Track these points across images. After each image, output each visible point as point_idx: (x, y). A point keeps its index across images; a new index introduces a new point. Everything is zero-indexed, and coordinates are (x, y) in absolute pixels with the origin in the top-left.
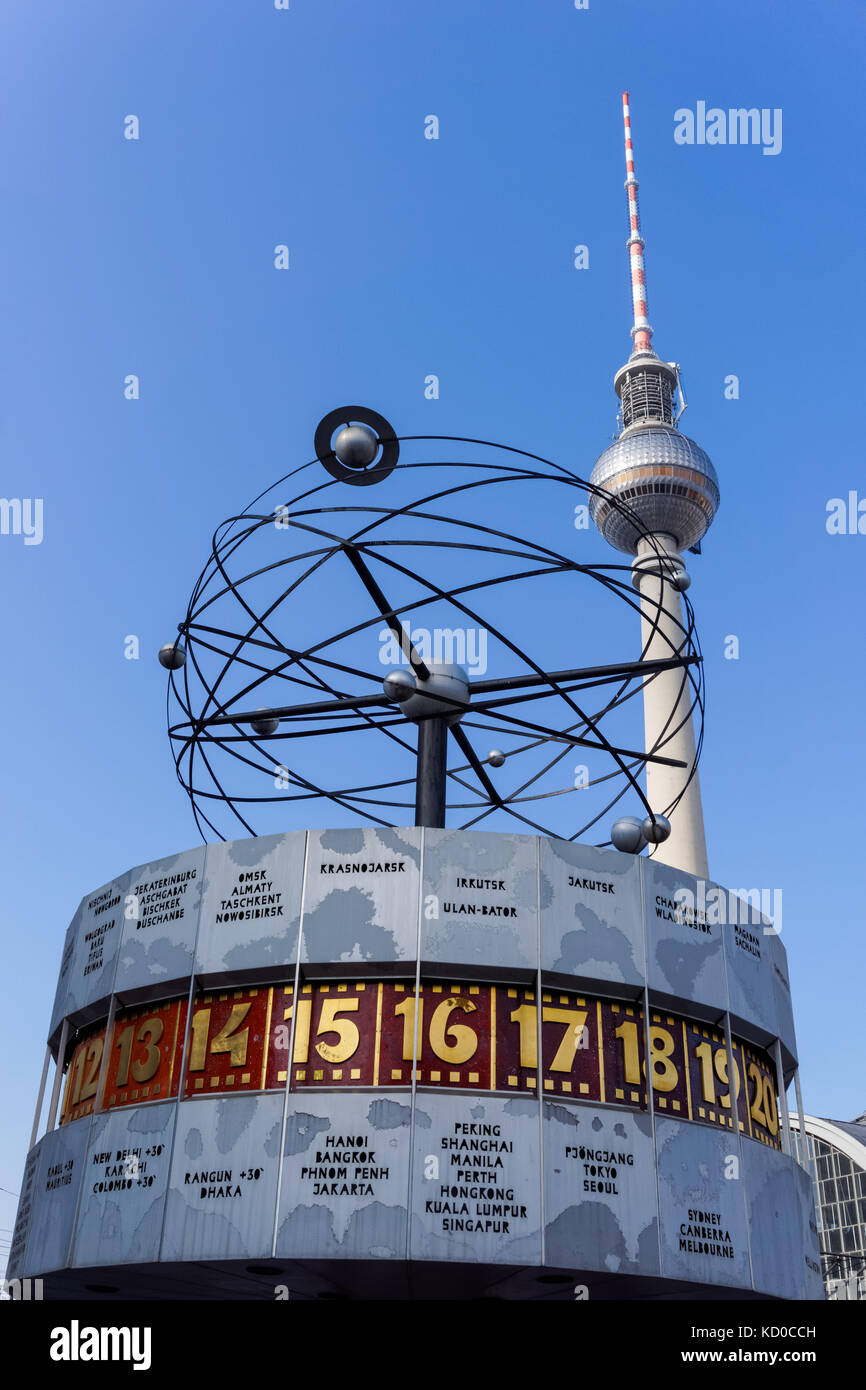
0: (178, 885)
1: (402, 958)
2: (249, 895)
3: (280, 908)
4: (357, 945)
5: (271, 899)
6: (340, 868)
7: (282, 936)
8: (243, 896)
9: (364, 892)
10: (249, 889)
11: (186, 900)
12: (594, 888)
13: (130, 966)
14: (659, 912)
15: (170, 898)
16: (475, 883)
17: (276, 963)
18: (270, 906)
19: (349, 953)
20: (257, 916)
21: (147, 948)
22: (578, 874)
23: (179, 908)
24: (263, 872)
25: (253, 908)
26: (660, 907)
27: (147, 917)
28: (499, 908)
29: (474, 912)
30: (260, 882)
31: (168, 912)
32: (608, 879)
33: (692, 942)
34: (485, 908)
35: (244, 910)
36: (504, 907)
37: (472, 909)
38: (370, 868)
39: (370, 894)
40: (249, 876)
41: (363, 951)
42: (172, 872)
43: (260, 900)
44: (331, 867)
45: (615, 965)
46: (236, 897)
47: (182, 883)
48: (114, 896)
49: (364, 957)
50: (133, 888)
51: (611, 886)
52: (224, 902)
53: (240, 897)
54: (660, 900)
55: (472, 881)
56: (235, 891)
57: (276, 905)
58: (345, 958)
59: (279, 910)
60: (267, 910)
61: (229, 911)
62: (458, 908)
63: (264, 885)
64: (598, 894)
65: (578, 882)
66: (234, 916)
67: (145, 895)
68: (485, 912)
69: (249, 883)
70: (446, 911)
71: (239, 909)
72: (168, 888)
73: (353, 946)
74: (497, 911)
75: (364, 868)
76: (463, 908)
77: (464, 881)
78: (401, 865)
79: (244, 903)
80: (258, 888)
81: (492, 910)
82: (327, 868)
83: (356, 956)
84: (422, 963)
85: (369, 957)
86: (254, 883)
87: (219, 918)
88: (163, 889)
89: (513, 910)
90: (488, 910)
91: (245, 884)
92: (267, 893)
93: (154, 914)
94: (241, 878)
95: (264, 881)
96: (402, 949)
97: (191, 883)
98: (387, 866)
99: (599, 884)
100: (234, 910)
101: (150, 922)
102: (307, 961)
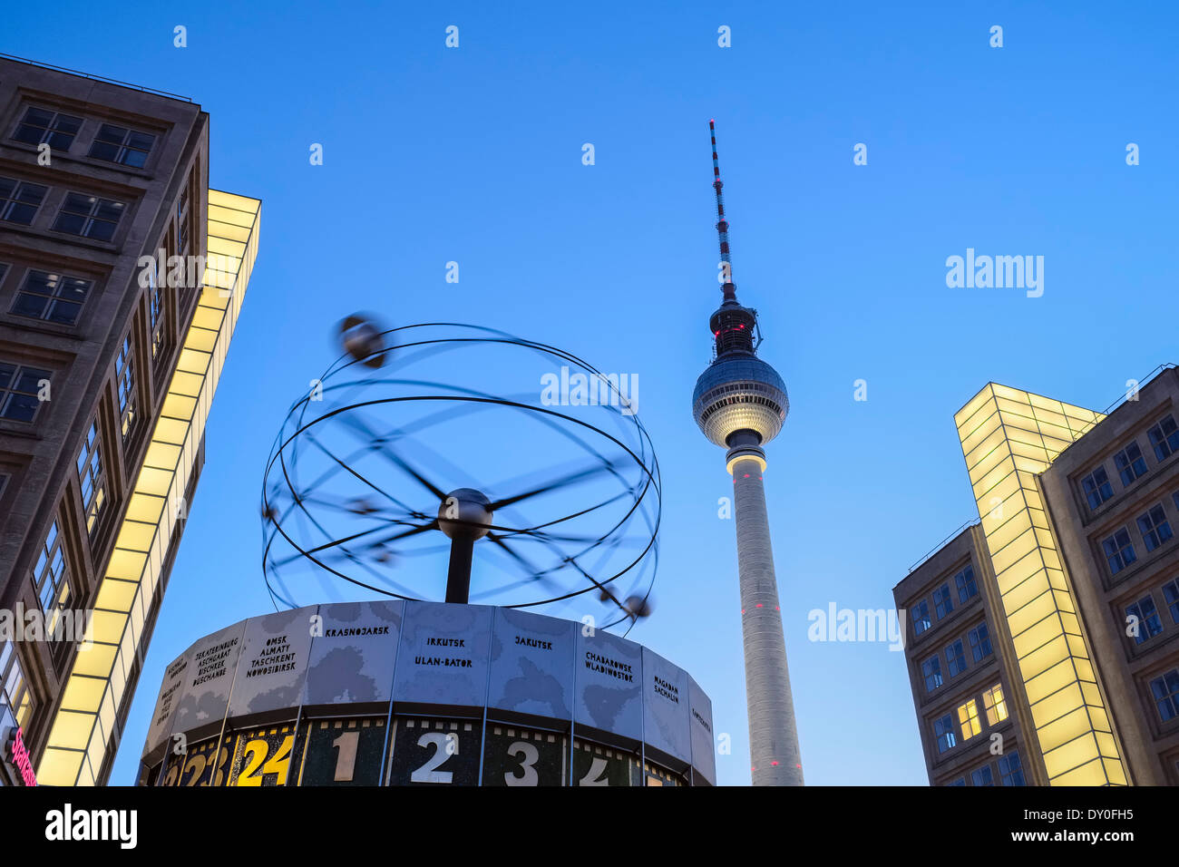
0: (224, 651)
1: (379, 700)
2: (273, 655)
3: (293, 664)
4: (347, 691)
5: (288, 658)
6: (341, 632)
7: (292, 685)
8: (268, 656)
9: (356, 650)
10: (273, 650)
11: (228, 661)
12: (535, 646)
13: (186, 714)
14: (588, 665)
15: (218, 661)
16: (441, 642)
17: (286, 706)
18: (286, 663)
19: (339, 697)
20: (276, 671)
21: (197, 700)
22: (525, 635)
23: (222, 668)
24: (284, 637)
25: (273, 665)
26: (588, 660)
27: (201, 676)
28: (458, 660)
29: (438, 664)
30: (281, 645)
31: (215, 671)
32: (547, 639)
33: (615, 688)
34: (447, 660)
35: (267, 667)
36: (462, 659)
37: (437, 662)
38: (362, 631)
39: (361, 651)
40: (274, 641)
41: (350, 695)
42: (222, 642)
43: (280, 659)
44: (334, 631)
45: (548, 704)
46: (263, 657)
47: (227, 649)
48: (183, 663)
49: (351, 699)
50: (195, 657)
51: (549, 644)
52: (254, 662)
53: (267, 657)
54: (589, 656)
55: (439, 640)
56: (263, 653)
57: (291, 662)
58: (337, 700)
59: (292, 666)
60: (284, 666)
61: (257, 668)
62: (426, 661)
63: (283, 647)
64: (539, 651)
65: (523, 641)
66: (260, 672)
67: (202, 659)
68: (447, 664)
69: (273, 646)
70: (416, 663)
71: (265, 666)
72: (217, 654)
73: (344, 691)
74: (456, 662)
75: (358, 632)
76: (430, 661)
77: (433, 640)
78: (386, 629)
79: (268, 661)
80: (279, 649)
81: (453, 662)
82: (330, 633)
83: (345, 699)
84: (393, 702)
85: (355, 699)
86: (277, 646)
87: (249, 674)
88: (214, 655)
89: (469, 662)
90: (450, 662)
91: (270, 647)
92: (285, 653)
93: (207, 674)
94: (268, 644)
95: (284, 644)
96: (380, 693)
97: (234, 648)
98: (376, 629)
99: (540, 642)
100: (260, 667)
101: (203, 680)
102: (307, 704)
